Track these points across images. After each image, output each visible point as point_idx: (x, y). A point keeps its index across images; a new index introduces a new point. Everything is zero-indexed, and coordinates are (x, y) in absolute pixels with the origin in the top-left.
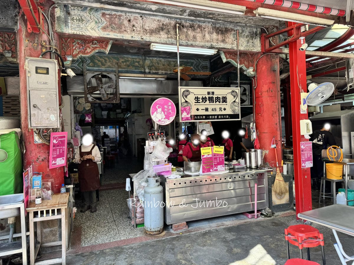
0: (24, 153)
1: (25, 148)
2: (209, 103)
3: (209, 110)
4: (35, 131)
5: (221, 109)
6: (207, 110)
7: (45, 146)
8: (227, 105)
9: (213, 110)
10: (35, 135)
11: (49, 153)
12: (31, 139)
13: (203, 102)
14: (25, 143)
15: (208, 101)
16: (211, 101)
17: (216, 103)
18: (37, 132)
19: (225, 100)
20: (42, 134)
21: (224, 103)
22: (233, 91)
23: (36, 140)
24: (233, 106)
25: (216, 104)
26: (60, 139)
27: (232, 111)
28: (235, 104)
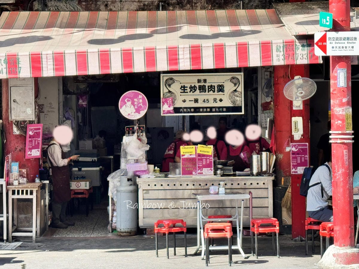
0: (5, 143)
1: (5, 139)
2: (200, 92)
3: (199, 101)
4: (14, 123)
5: (216, 100)
6: (196, 101)
7: (22, 137)
8: (224, 94)
9: (204, 101)
10: (14, 126)
11: (25, 144)
12: (11, 130)
13: (191, 91)
14: (5, 134)
15: (198, 91)
16: (203, 90)
17: (208, 92)
18: (16, 124)
19: (221, 89)
20: (20, 125)
21: (221, 93)
22: (233, 78)
23: (15, 132)
24: (233, 96)
25: (208, 94)
26: (35, 131)
27: (232, 102)
28: (236, 93)
